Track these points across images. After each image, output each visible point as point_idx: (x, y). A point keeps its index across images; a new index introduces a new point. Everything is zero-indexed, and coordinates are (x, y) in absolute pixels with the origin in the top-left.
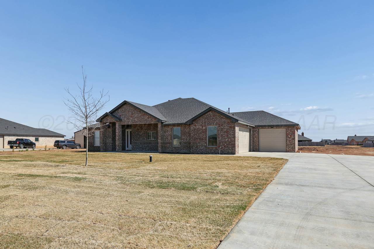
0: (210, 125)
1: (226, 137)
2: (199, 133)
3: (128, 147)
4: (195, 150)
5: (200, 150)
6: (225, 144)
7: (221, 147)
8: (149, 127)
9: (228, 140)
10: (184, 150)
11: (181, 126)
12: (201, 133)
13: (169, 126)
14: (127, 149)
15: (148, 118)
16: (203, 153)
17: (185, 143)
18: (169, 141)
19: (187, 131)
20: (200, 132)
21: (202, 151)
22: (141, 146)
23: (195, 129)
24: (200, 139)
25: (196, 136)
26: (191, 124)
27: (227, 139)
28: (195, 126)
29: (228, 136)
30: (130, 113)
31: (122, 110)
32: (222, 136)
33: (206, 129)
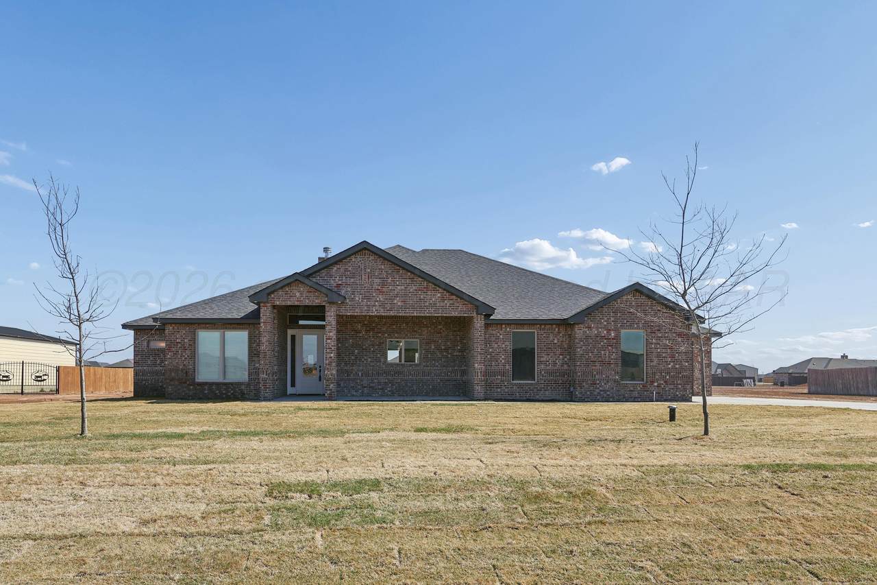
0: (631, 327)
1: (670, 359)
2: (600, 346)
3: (293, 385)
4: (588, 393)
5: (602, 393)
6: (668, 377)
7: (656, 384)
8: (394, 327)
9: (673, 367)
10: (547, 392)
11: (538, 326)
12: (604, 348)
13: (502, 324)
14: (290, 390)
15: (443, 299)
16: (611, 400)
17: (550, 373)
18: (501, 367)
19: (556, 342)
20: (602, 344)
21: (608, 393)
22: (365, 382)
23: (587, 337)
24: (602, 363)
25: (590, 355)
26: (578, 324)
27: (672, 364)
28: (589, 328)
29: (673, 357)
30: (378, 281)
31: (346, 270)
32: (659, 356)
33: (617, 338)
